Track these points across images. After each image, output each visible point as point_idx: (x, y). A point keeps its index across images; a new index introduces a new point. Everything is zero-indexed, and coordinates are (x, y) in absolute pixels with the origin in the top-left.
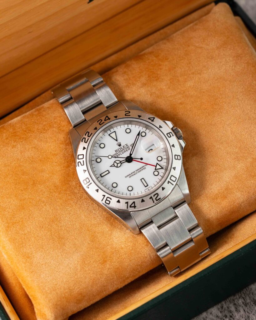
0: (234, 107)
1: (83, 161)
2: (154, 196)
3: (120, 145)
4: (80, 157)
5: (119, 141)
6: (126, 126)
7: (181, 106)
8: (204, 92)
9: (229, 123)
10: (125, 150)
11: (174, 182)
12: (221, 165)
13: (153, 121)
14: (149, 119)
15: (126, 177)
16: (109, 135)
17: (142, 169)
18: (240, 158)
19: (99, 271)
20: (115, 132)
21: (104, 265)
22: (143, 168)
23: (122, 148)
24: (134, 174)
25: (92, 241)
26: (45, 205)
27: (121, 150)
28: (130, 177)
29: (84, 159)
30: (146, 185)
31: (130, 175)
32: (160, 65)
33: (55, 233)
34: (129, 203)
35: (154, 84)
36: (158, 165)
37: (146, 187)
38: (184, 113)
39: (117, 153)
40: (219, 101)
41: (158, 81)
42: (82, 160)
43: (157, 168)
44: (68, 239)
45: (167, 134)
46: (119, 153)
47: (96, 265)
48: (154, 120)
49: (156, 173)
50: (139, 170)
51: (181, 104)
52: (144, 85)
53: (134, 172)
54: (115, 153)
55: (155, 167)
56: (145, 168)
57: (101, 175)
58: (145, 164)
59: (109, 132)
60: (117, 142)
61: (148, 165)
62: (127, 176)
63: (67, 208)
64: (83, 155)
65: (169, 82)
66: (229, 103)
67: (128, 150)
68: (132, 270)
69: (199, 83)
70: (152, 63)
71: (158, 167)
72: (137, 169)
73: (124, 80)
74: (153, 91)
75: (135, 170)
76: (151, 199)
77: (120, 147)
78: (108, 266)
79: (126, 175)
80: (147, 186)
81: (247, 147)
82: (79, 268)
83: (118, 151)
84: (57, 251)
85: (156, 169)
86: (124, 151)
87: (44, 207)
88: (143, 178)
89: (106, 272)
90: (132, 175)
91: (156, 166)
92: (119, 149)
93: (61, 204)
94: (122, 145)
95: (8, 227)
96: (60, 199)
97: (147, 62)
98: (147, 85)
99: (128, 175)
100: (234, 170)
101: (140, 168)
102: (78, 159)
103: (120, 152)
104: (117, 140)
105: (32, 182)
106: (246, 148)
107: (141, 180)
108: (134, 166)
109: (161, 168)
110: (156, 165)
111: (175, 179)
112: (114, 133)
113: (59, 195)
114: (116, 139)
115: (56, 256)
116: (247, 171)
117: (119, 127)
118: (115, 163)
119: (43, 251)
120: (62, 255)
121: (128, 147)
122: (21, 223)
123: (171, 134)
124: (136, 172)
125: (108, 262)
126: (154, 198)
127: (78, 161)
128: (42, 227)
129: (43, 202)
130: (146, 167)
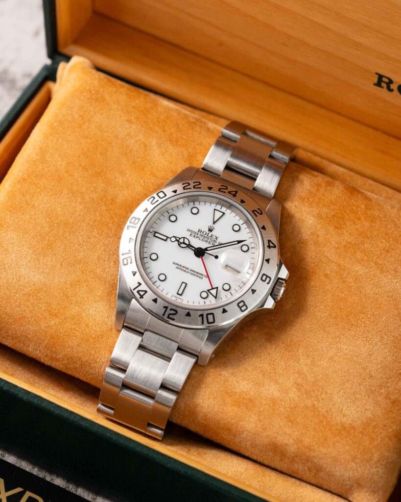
0: (366, 340)
1: (158, 201)
2: (171, 309)
3: (210, 230)
4: (161, 195)
5: (215, 226)
6: (241, 222)
7: (322, 278)
8: (360, 292)
9: (341, 348)
10: (209, 241)
11: (208, 323)
12: (277, 374)
13: (269, 247)
14: (269, 241)
15: (174, 263)
16: (215, 210)
17: (198, 275)
18: (304, 391)
19: (38, 317)
20: (224, 213)
21: (50, 318)
22: (201, 276)
23: (209, 235)
24: (185, 269)
25: (71, 285)
26: (80, 203)
27: (206, 236)
28: (178, 268)
29: (161, 200)
30: (180, 293)
31: (180, 266)
32: (359, 219)
33: (52, 237)
34: (141, 286)
35: (328, 228)
36: (216, 289)
37: (178, 294)
38: (316, 288)
39: (198, 234)
40: (362, 318)
41: (337, 230)
42: (158, 198)
43: (210, 291)
44: (55, 255)
45: (264, 274)
46: (199, 235)
47: (43, 309)
48: (271, 248)
49: (204, 295)
50: (194, 273)
51: (326, 275)
52: (319, 216)
53: (188, 269)
54: (197, 231)
55: (211, 288)
56: (202, 278)
57: (156, 232)
58: (206, 275)
59: (218, 207)
60: (212, 225)
61: (208, 279)
62: (176, 264)
63: (95, 230)
64: (166, 195)
65: (344, 244)
66: (369, 331)
67: (211, 243)
68: (69, 356)
69: (369, 279)
70: (354, 208)
71: (214, 292)
72: (193, 270)
73: (309, 191)
74: (319, 233)
75: (190, 267)
76: (165, 309)
77: (207, 232)
78: (53, 323)
79: (176, 262)
80: (181, 295)
81: (323, 389)
82: (26, 290)
83: (202, 232)
84: (31, 252)
85: (208, 290)
86: (207, 239)
87: (78, 204)
88: (186, 284)
89: (43, 325)
90: (181, 269)
91: (213, 289)
92: (205, 233)
93: (94, 221)
94: (213, 233)
95: (25, 180)
96: (101, 215)
97: (353, 201)
98: (321, 221)
99: (178, 265)
100: (282, 393)
101: (198, 273)
102: (157, 194)
103: (202, 236)
104: (214, 223)
105: (100, 170)
106: (321, 389)
107: (183, 282)
108: (195, 263)
109: (215, 295)
110: (214, 287)
111: (212, 321)
112: (222, 214)
113: (104, 211)
114: (215, 221)
115: (24, 255)
116: (291, 408)
117: (233, 214)
118: (183, 239)
119: (21, 237)
120: (29, 261)
121: (215, 241)
122: (38, 190)
123: (268, 279)
124: (189, 271)
125: (57, 321)
126: (168, 312)
127: (155, 195)
128: (50, 217)
129: (83, 199)
130: (204, 278)
